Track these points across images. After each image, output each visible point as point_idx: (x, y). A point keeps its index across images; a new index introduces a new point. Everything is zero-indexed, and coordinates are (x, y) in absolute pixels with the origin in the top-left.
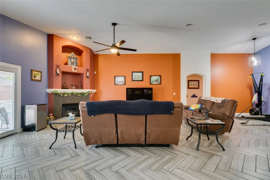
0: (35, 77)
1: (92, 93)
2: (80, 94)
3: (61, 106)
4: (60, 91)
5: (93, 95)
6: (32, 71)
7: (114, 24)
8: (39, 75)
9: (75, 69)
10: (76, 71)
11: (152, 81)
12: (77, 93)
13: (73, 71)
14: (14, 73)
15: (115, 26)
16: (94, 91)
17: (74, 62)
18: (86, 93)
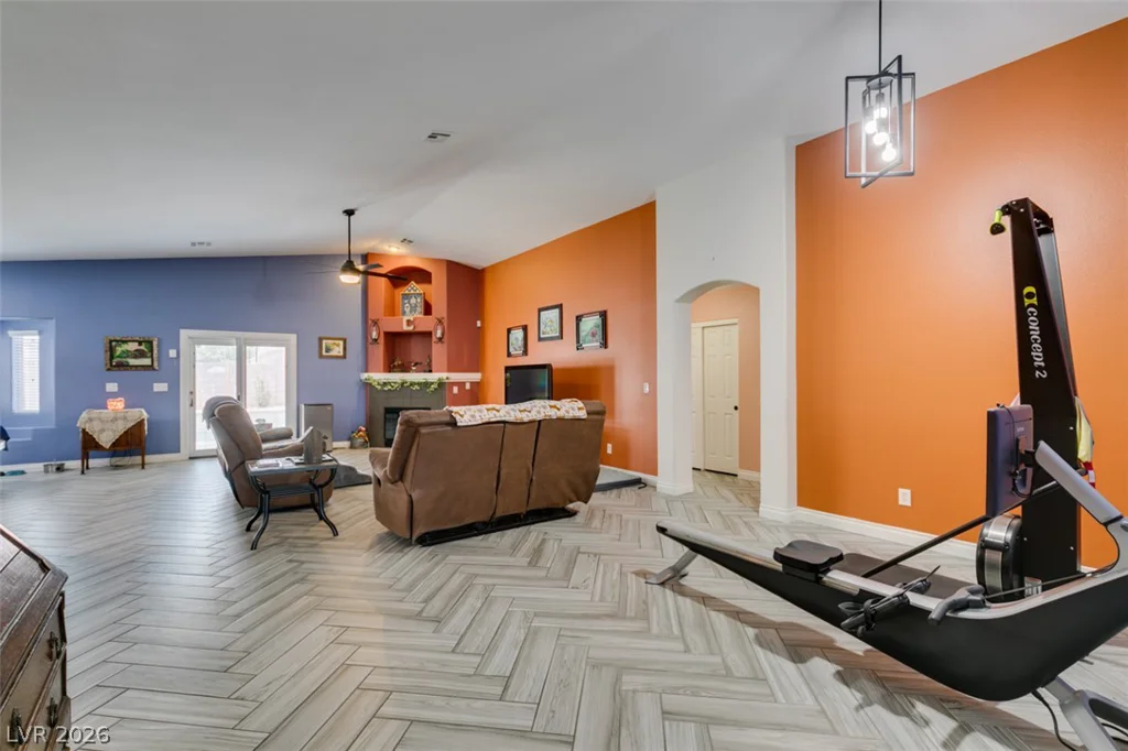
0: (328, 350)
1: (461, 385)
2: (419, 384)
3: (382, 411)
4: (378, 377)
5: (468, 386)
6: (321, 340)
7: (350, 213)
8: (338, 345)
9: (409, 322)
10: (411, 328)
11: (582, 334)
12: (412, 384)
13: (406, 328)
14: (284, 349)
15: (352, 217)
16: (476, 377)
17: (416, 306)
18: (432, 383)
